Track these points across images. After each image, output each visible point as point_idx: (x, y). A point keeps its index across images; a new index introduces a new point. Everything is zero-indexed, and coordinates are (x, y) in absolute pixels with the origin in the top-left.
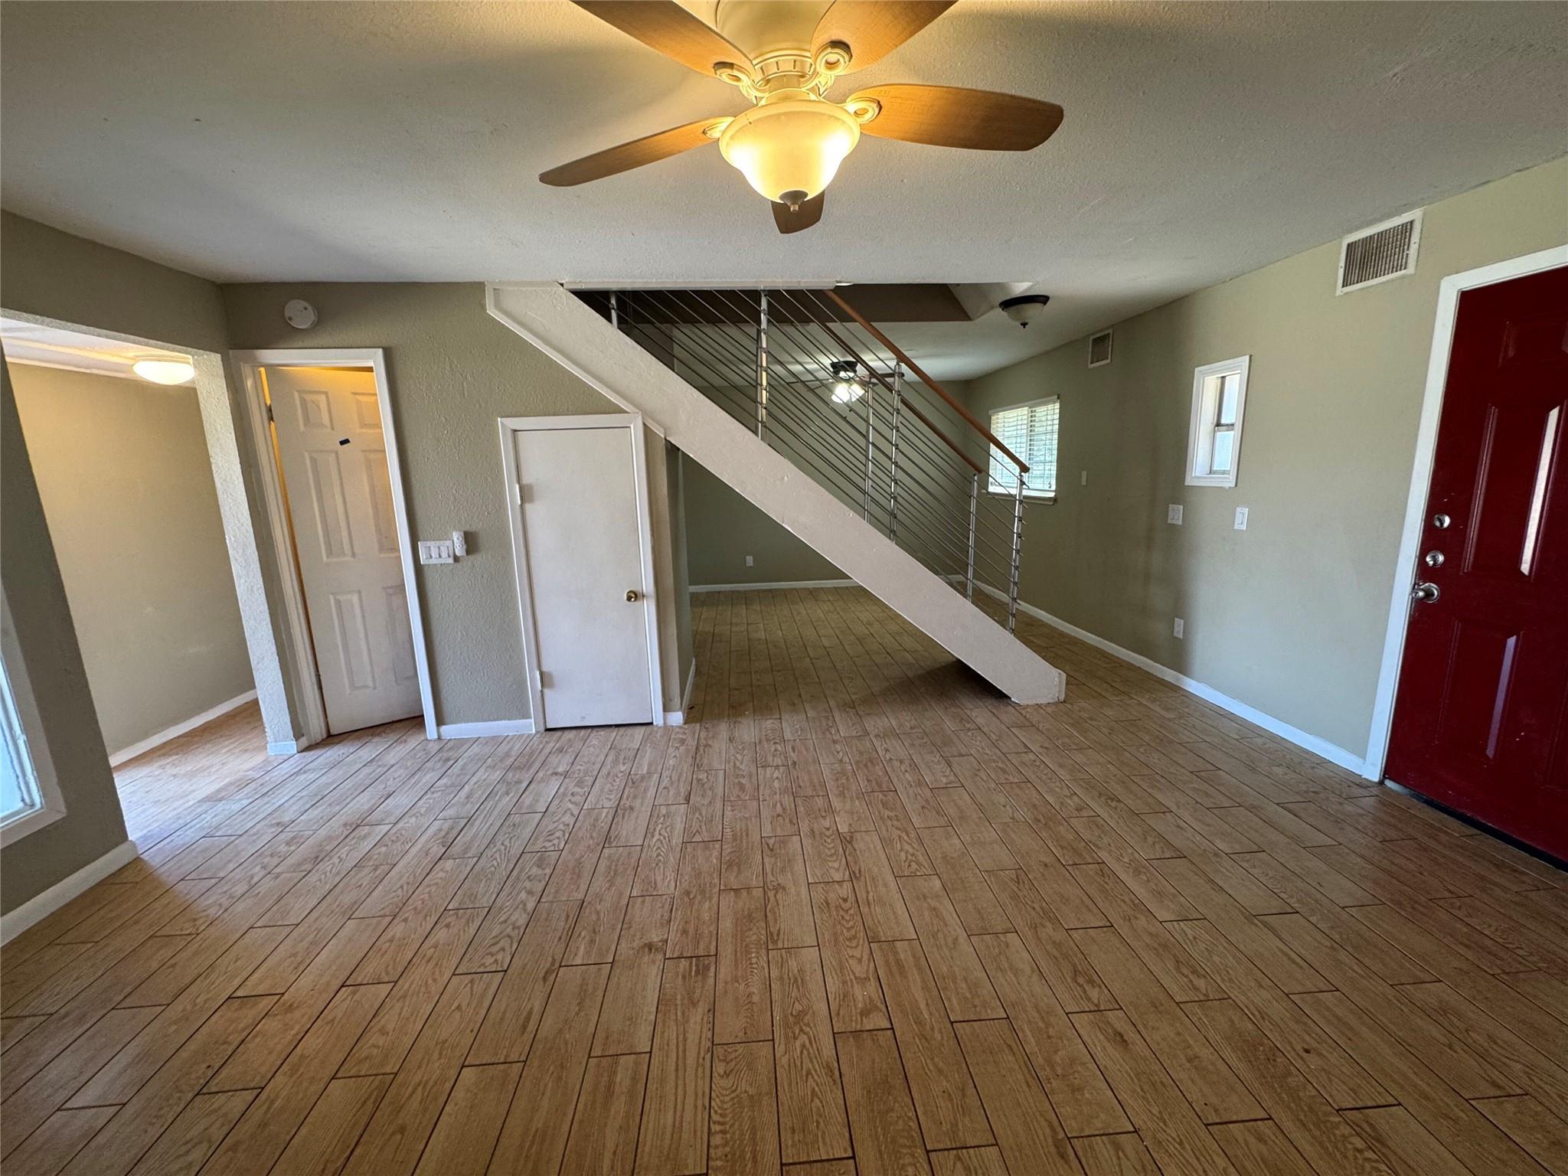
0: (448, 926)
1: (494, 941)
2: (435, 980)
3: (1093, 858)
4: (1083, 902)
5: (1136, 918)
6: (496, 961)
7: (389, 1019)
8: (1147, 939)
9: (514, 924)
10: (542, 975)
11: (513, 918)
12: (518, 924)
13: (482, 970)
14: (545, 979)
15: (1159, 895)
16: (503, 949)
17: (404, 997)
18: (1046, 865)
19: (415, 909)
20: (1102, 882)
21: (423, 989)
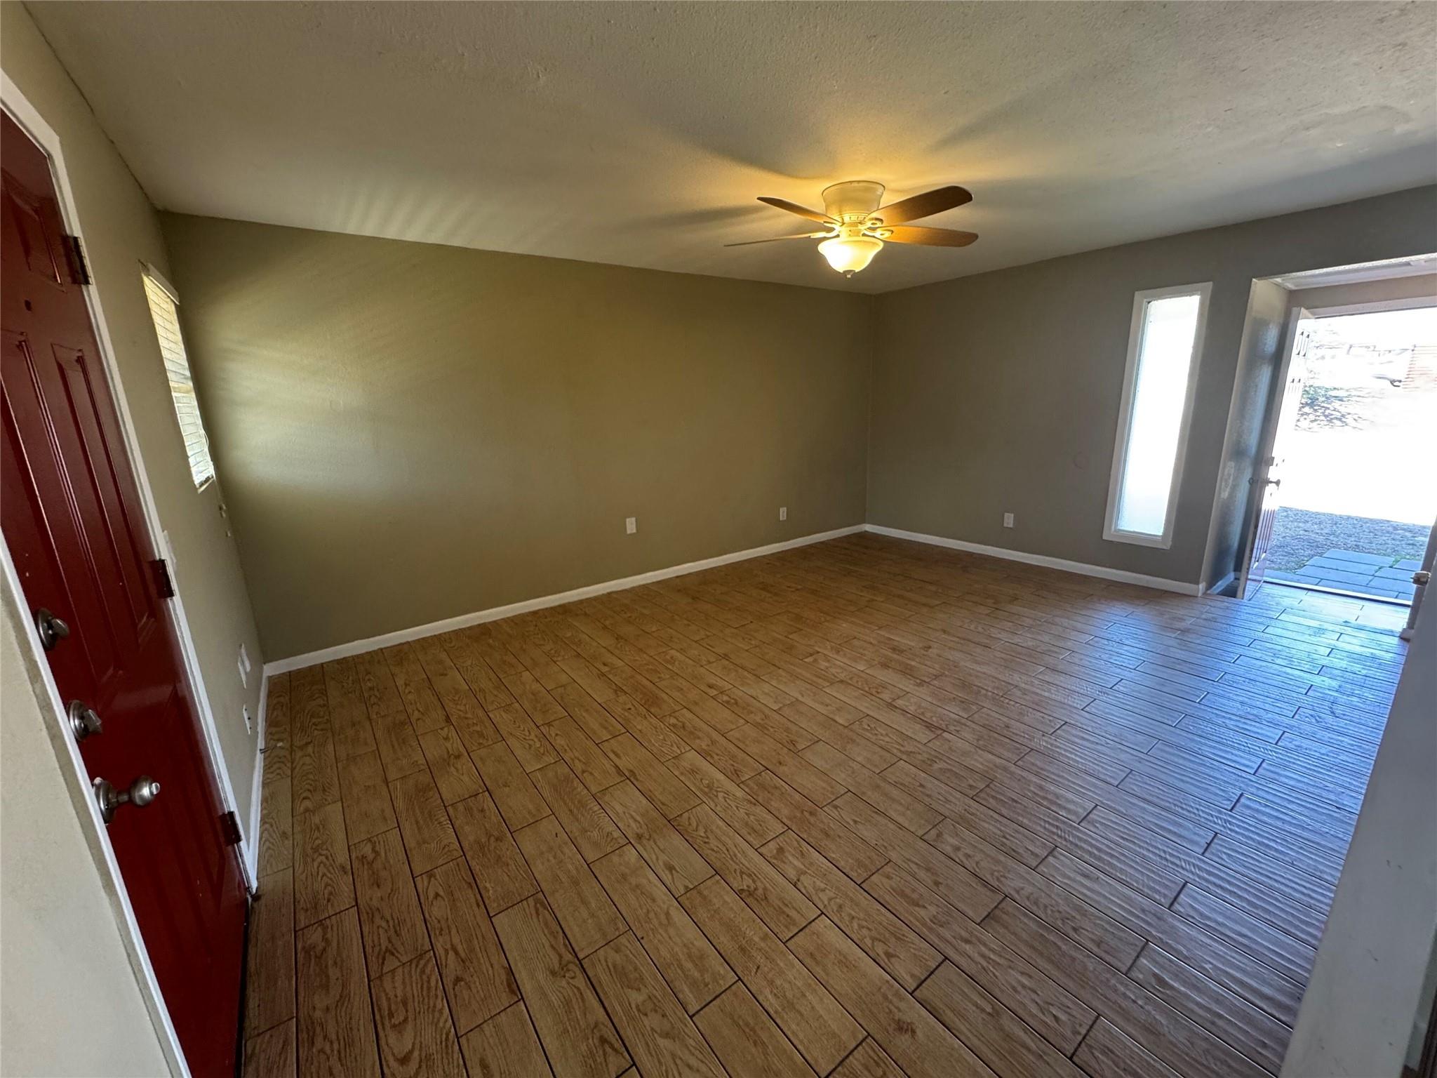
3: (747, 786)
4: (744, 743)
5: (708, 745)
8: (700, 734)
15: (694, 771)
18: (780, 763)
20: (735, 765)
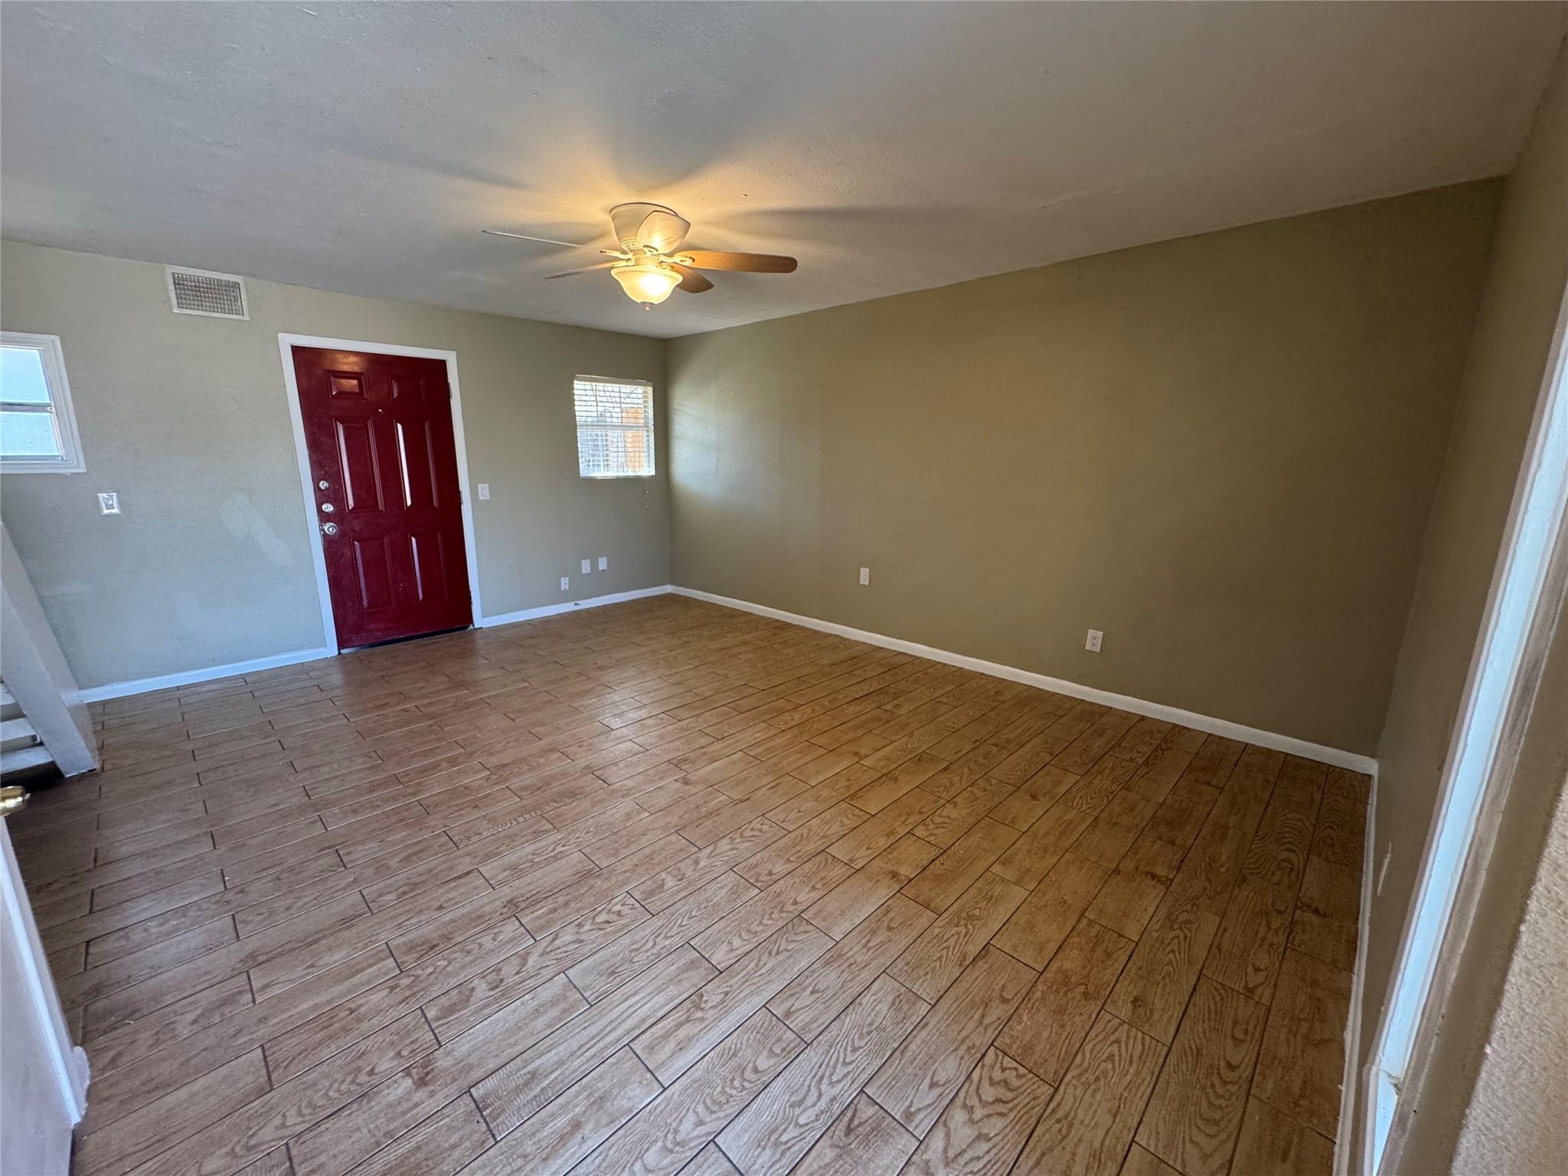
0: (770, 874)
1: (753, 839)
2: (802, 835)
6: (762, 825)
7: (836, 828)
9: (731, 843)
10: (748, 802)
11: (728, 847)
12: (729, 841)
13: (773, 825)
14: (749, 799)
16: (752, 829)
17: (823, 837)
19: (781, 911)
21: (811, 834)
